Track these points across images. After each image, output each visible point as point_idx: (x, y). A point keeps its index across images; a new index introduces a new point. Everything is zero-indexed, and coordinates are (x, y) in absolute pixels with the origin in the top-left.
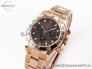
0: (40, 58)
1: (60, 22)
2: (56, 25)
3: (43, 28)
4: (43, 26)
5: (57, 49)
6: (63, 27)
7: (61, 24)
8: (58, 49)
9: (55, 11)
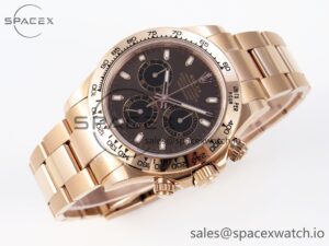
0: (88, 166)
1: (234, 100)
2: (212, 100)
3: (167, 79)
4: (170, 74)
5: (160, 180)
6: (231, 123)
7: (231, 107)
8: (164, 182)
9: (249, 51)
